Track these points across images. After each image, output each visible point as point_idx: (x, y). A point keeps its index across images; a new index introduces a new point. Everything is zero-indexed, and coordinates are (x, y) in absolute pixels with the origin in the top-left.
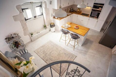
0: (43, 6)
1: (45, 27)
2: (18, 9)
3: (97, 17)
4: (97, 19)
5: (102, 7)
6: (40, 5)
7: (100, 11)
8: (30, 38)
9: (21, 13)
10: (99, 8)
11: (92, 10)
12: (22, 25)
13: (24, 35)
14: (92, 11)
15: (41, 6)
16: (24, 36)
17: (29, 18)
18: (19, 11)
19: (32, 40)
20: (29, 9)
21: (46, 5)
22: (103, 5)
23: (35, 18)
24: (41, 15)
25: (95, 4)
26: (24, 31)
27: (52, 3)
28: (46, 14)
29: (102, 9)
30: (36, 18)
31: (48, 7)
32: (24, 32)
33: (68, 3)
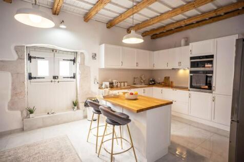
0: (78, 60)
1: (75, 104)
2: (16, 51)
3: (207, 87)
4: (212, 93)
5: (211, 62)
6: (73, 58)
7: (212, 72)
8: (23, 120)
9: (20, 60)
10: (206, 66)
11: (191, 72)
12: (13, 83)
13: (8, 106)
14: (192, 75)
15: (74, 61)
16: (7, 110)
17: (39, 75)
18: (18, 56)
19: (25, 128)
20: (46, 60)
21: (83, 59)
22: (212, 56)
23: (53, 80)
24: (71, 78)
25: (192, 58)
26: (12, 96)
27: (96, 57)
28: (81, 76)
29: (212, 67)
30: (56, 80)
31: (86, 63)
32: (11, 99)
33: (137, 63)
